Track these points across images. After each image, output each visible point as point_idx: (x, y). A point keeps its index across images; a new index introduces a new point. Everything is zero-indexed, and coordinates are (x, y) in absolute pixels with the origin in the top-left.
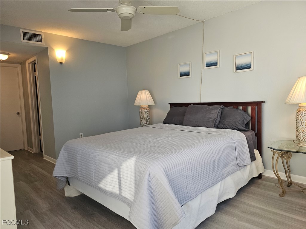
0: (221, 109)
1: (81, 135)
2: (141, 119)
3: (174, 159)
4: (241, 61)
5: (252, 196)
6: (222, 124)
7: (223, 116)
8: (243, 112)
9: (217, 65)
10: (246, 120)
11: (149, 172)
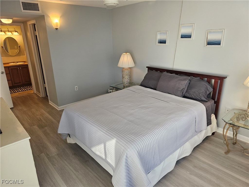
0: (189, 81)
1: (76, 88)
2: (123, 77)
3: (146, 141)
4: (212, 37)
5: (203, 152)
6: (188, 93)
7: (190, 87)
8: (207, 84)
9: (191, 38)
10: (209, 91)
11: (127, 153)
